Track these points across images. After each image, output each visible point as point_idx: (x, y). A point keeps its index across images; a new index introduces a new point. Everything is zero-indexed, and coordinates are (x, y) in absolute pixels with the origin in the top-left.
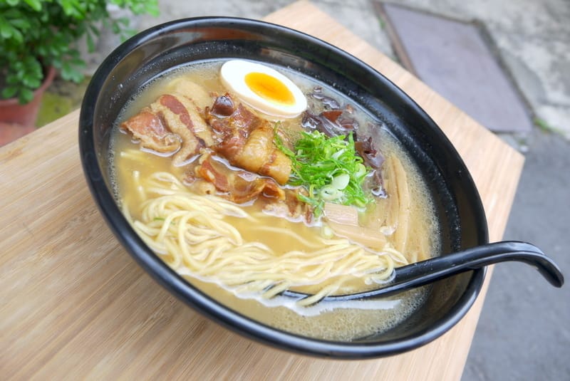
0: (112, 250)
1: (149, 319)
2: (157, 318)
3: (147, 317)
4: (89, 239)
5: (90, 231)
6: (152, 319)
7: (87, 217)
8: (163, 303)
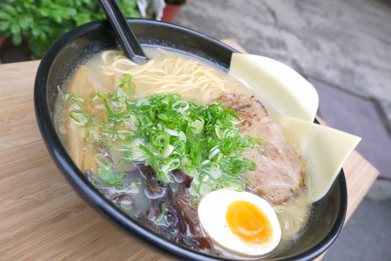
0: (21, 146)
1: (24, 198)
2: (30, 199)
3: (23, 196)
4: (7, 135)
5: (9, 130)
6: (26, 199)
7: (12, 121)
8: (41, 190)
